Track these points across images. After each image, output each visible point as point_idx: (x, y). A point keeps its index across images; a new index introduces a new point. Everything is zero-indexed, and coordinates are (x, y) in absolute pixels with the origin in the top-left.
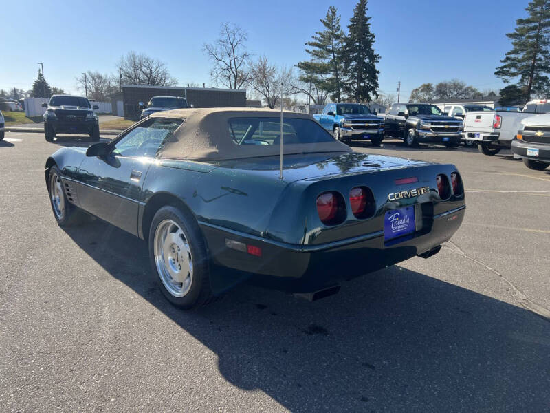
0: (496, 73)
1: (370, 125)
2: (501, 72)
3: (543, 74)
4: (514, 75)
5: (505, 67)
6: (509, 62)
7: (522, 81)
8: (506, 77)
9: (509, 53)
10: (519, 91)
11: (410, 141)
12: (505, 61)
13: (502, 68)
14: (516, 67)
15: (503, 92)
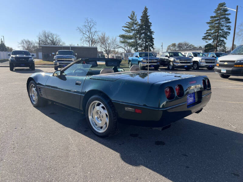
0: (203, 39)
1: (154, 61)
2: (204, 38)
3: (222, 39)
4: (210, 39)
5: (206, 36)
6: (208, 34)
7: (213, 42)
8: (207, 40)
9: (207, 31)
10: (212, 46)
11: (171, 68)
12: (206, 34)
13: (205, 36)
14: (211, 36)
15: (206, 46)
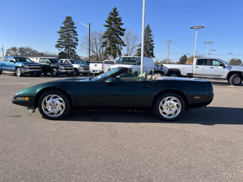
0: (56, 46)
1: (37, 67)
2: (57, 46)
3: (73, 48)
4: (62, 48)
5: (59, 44)
6: (60, 43)
7: (65, 50)
8: (59, 48)
9: (59, 39)
10: (65, 54)
11: (54, 74)
12: (58, 42)
13: (58, 44)
14: (62, 45)
15: (60, 54)
